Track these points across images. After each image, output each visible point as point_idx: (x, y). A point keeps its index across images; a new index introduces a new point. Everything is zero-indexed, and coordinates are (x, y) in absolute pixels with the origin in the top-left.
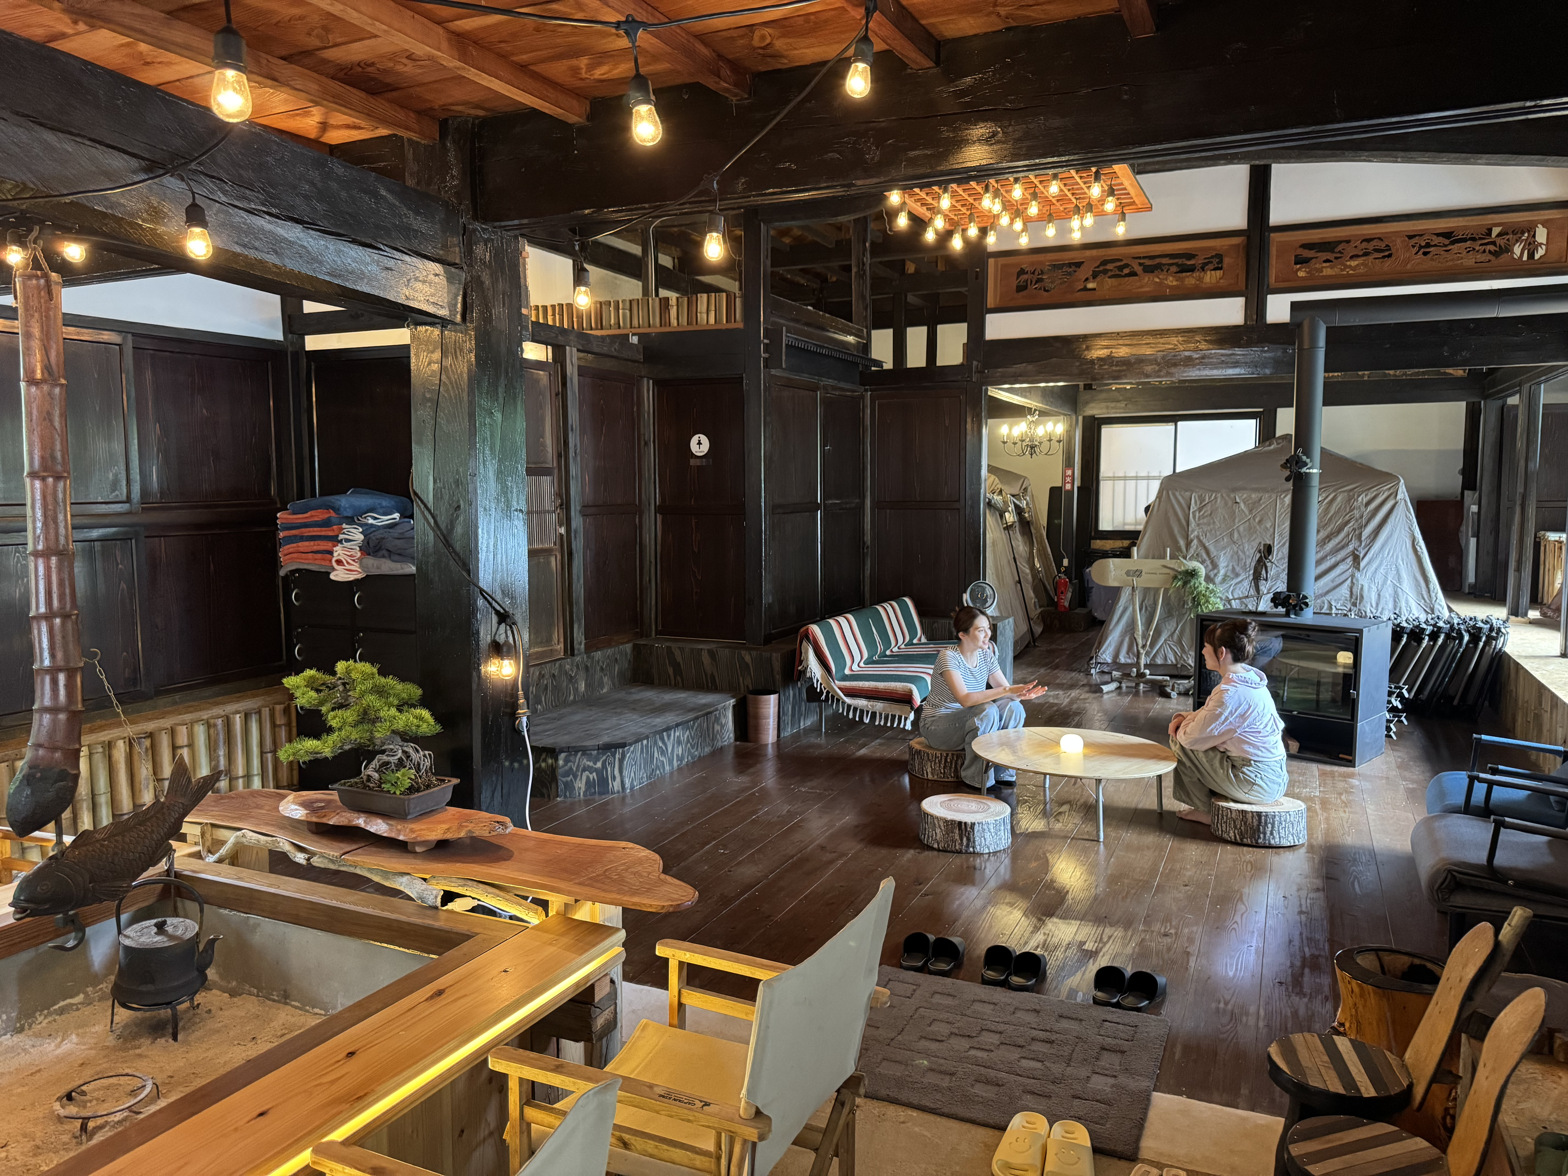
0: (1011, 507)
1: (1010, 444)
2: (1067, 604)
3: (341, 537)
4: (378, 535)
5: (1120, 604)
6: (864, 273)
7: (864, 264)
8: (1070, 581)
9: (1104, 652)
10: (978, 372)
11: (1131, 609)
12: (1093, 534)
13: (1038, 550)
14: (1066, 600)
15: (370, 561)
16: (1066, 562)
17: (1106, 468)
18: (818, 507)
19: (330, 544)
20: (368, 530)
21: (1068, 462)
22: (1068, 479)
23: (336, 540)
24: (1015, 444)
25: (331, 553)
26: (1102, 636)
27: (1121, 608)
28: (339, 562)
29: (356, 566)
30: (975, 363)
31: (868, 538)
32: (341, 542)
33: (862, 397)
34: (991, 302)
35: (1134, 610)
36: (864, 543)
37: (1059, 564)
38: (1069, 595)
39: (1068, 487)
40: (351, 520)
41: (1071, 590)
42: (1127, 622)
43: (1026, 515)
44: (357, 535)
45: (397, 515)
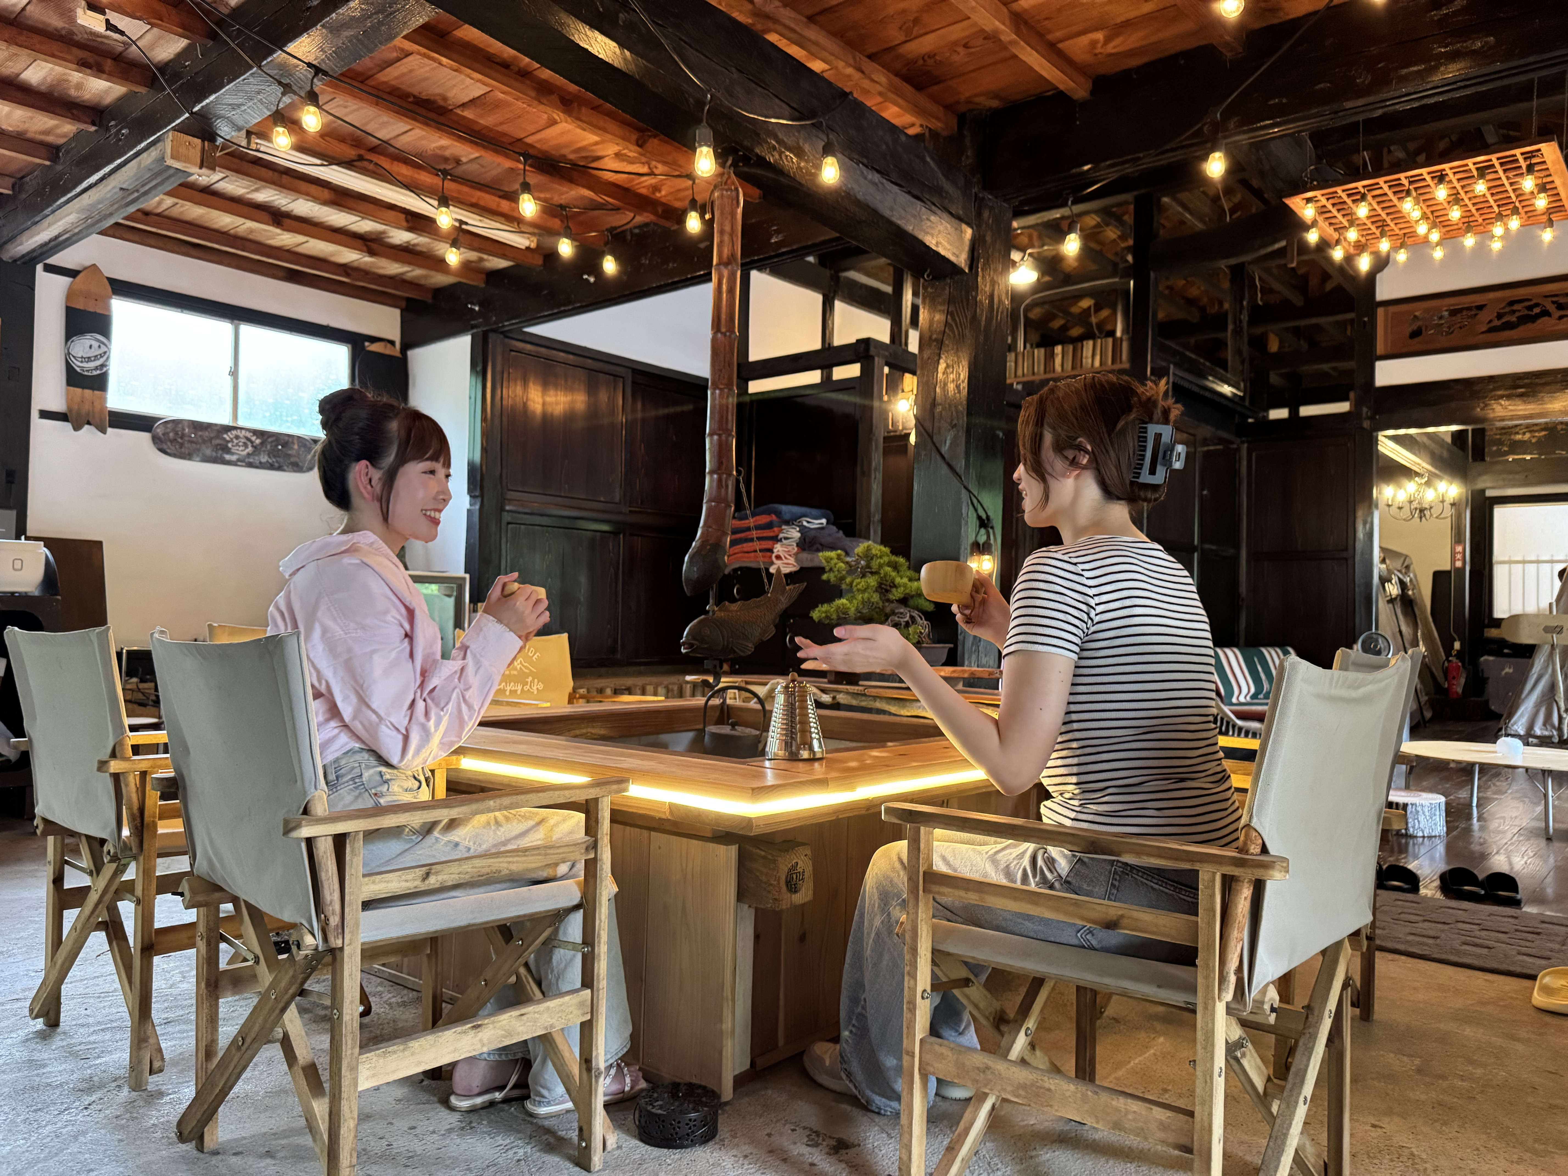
0: (1395, 580)
1: (1393, 510)
2: (1460, 690)
3: (781, 535)
4: (813, 533)
5: (1534, 671)
6: (1241, 328)
7: (1241, 321)
8: (1463, 666)
9: (1515, 723)
10: (1368, 418)
11: (1550, 670)
12: (1486, 622)
13: (1423, 634)
14: (1459, 686)
15: (805, 556)
16: (1457, 645)
17: (1500, 549)
18: (1195, 549)
19: (770, 543)
20: (803, 530)
21: (1458, 538)
22: (1459, 556)
23: (776, 539)
24: (1400, 508)
25: (771, 551)
26: (1512, 707)
27: (1535, 676)
28: (778, 557)
29: (792, 560)
30: (1365, 410)
31: (1243, 589)
32: (781, 540)
33: (1238, 449)
34: (1380, 349)
35: (1554, 671)
36: (1239, 595)
37: (1448, 648)
38: (1462, 681)
39: (1459, 564)
40: (787, 523)
41: (1464, 675)
42: (1543, 691)
43: (1410, 593)
44: (794, 533)
45: (824, 521)
